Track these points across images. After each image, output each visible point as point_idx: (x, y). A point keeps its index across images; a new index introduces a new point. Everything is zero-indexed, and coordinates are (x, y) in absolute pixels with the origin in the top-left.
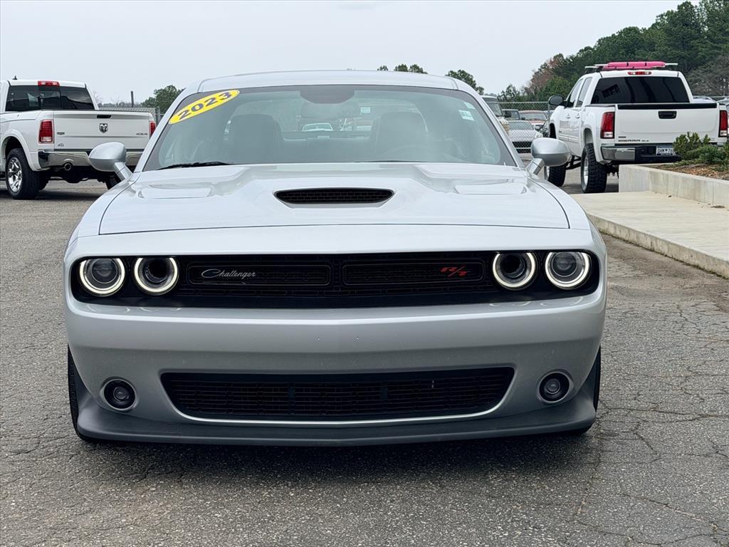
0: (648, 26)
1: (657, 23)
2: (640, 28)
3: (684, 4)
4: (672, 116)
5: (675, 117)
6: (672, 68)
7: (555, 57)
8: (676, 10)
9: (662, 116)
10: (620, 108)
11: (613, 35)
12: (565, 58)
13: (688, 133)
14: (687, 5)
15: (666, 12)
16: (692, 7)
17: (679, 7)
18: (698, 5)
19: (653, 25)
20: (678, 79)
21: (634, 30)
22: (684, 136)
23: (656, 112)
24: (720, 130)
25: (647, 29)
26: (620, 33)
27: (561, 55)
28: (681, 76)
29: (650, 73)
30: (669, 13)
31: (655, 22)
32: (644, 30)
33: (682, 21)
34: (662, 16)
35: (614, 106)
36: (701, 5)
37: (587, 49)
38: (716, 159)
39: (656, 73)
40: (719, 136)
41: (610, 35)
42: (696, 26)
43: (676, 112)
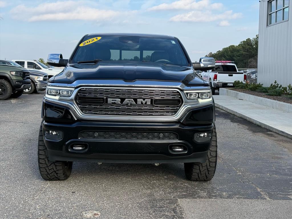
0: (237, 45)
1: (240, 44)
3: (248, 39)
8: (245, 40)
11: (227, 47)
16: (250, 40)
21: (233, 46)
23: (228, 74)
27: (211, 53)
30: (243, 42)
33: (247, 44)
35: (217, 73)
36: (253, 39)
37: (219, 51)
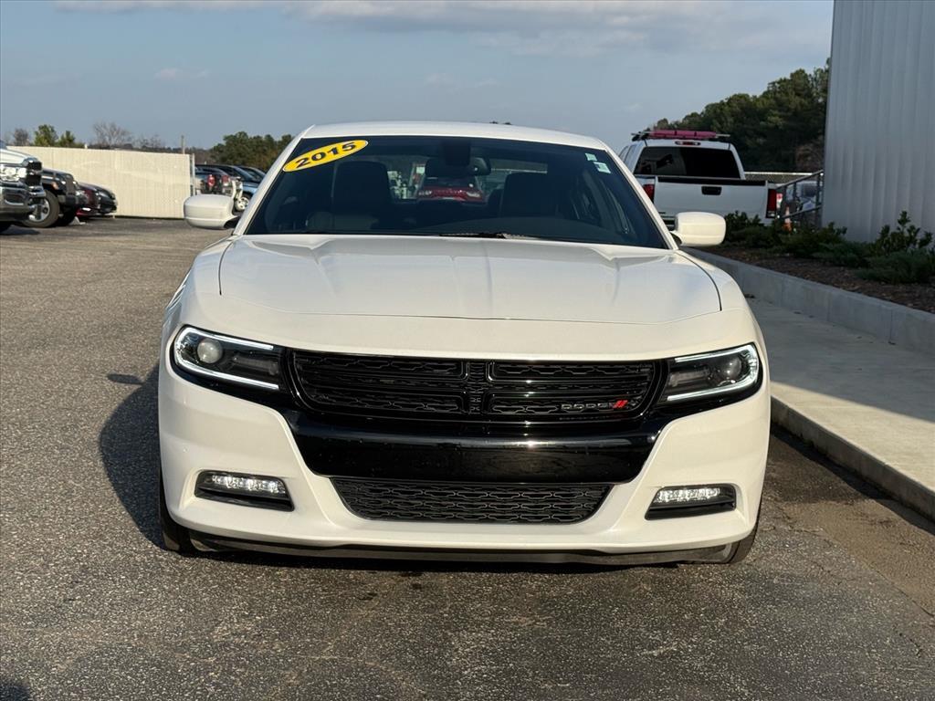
0: (759, 93)
1: (769, 91)
2: (751, 96)
3: (797, 73)
4: (717, 192)
5: (719, 194)
6: (722, 140)
7: (659, 122)
8: (788, 77)
9: (706, 191)
10: (660, 180)
11: (722, 101)
12: (669, 123)
13: (737, 212)
14: (800, 73)
15: (778, 79)
16: (806, 75)
17: (792, 75)
18: (812, 74)
19: (765, 93)
20: (729, 153)
21: (739, 99)
22: (732, 215)
23: (699, 187)
24: (768, 210)
25: (758, 96)
26: (730, 100)
27: (665, 121)
28: (733, 149)
29: (699, 144)
30: (780, 82)
31: (766, 89)
32: (755, 97)
33: (795, 89)
34: (774, 83)
35: (654, 178)
36: (816, 74)
37: (694, 115)
38: (761, 243)
39: (706, 144)
40: (767, 217)
41: (718, 101)
42: (809, 95)
43: (720, 189)
